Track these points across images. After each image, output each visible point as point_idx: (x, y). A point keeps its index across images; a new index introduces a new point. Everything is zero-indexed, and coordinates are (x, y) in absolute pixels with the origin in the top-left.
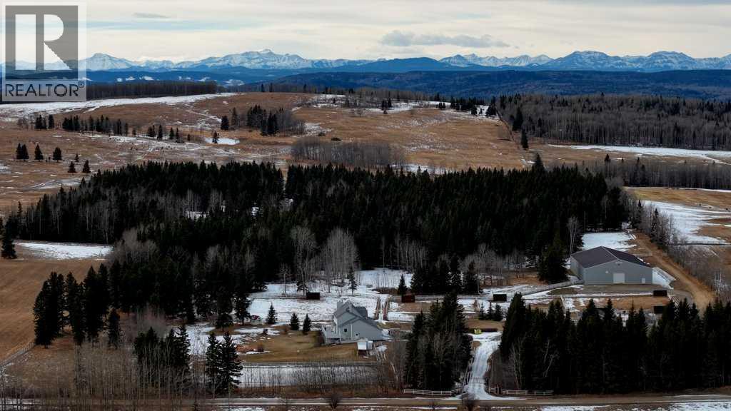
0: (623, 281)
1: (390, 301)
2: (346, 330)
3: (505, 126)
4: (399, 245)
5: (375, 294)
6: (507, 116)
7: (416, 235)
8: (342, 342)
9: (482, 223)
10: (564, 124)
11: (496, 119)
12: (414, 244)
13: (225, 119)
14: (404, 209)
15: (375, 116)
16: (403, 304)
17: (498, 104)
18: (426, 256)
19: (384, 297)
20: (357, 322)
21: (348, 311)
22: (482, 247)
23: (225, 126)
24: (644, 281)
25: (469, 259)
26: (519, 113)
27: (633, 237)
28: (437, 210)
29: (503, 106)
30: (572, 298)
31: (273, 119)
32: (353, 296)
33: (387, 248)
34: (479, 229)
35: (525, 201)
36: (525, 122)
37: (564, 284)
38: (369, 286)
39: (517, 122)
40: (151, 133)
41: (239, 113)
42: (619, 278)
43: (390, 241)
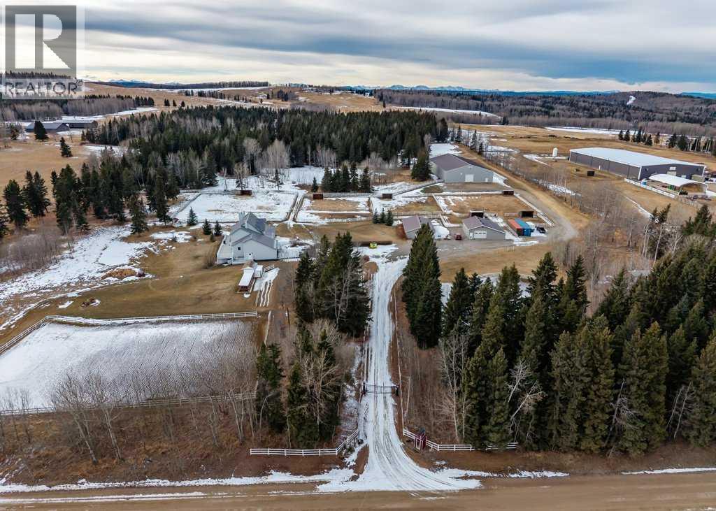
0: (472, 181)
1: (305, 197)
2: (239, 249)
3: (377, 100)
4: (320, 152)
5: (296, 190)
6: (377, 96)
7: (330, 145)
8: (234, 263)
9: (372, 138)
10: (399, 98)
11: (373, 97)
12: (329, 150)
13: (268, 95)
14: (325, 128)
15: (327, 96)
16: (314, 201)
17: (373, 92)
18: (337, 159)
19: (302, 193)
20: (249, 242)
21: (243, 227)
22: (373, 155)
23: (268, 98)
24: (487, 180)
25: (364, 164)
26: (382, 94)
27: (457, 147)
28: (345, 129)
29: (375, 93)
30: (441, 196)
31: (286, 95)
32: (279, 191)
33: (311, 153)
34: (370, 141)
35: (395, 125)
36: (384, 98)
37: (431, 182)
38: (294, 183)
39: (381, 98)
40: (235, 99)
41: (274, 93)
42: (469, 178)
43: (314, 148)
